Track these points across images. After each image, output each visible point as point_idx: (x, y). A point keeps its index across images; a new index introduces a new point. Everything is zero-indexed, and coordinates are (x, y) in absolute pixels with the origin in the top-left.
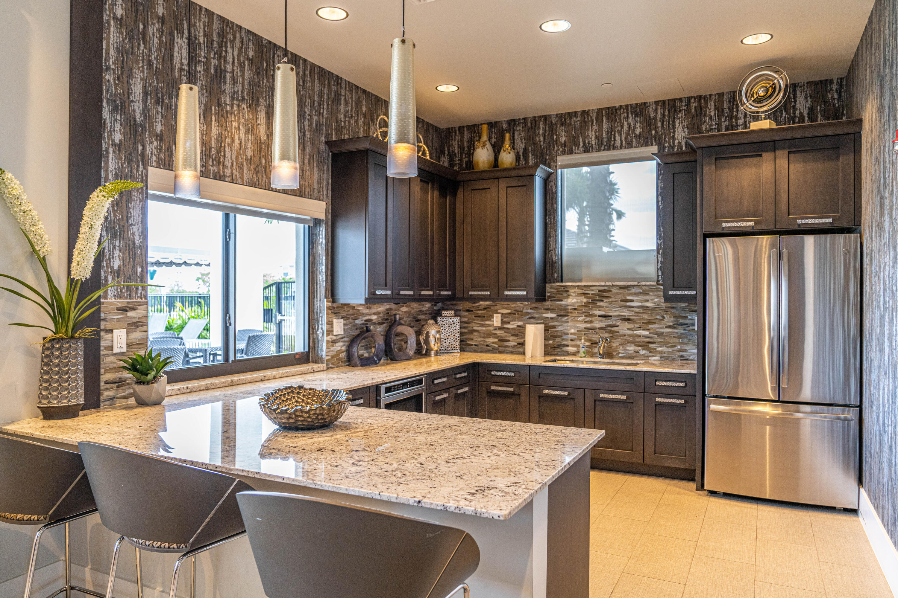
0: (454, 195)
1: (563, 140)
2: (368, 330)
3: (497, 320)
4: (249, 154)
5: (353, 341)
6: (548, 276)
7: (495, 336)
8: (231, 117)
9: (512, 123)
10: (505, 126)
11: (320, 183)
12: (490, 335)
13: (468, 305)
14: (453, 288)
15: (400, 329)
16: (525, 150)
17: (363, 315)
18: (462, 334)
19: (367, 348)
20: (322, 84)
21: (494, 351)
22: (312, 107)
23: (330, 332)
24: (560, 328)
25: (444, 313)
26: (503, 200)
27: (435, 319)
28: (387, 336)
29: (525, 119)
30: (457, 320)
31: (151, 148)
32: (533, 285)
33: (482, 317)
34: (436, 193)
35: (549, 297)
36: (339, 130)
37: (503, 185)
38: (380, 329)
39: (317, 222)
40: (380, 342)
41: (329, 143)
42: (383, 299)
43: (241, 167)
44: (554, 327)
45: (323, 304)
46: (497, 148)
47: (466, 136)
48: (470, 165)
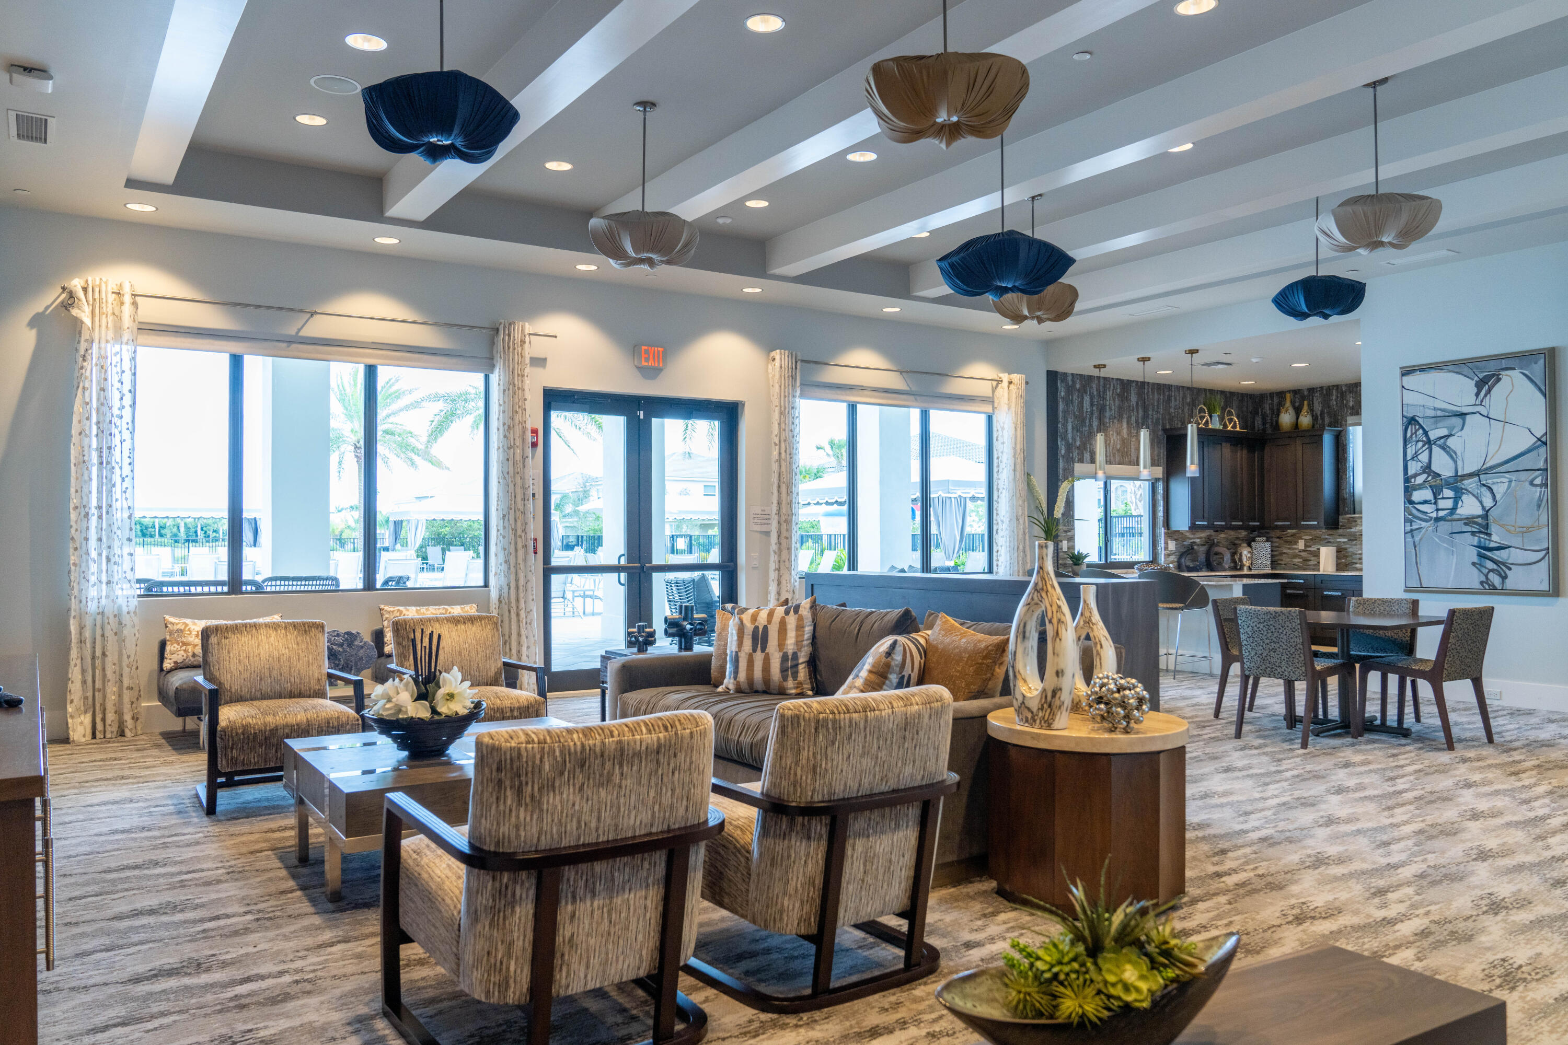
0: (1263, 449)
1: (1351, 404)
2: (1193, 549)
3: (1301, 545)
4: (1119, 447)
5: (1182, 555)
6: (1341, 509)
7: (1300, 556)
8: (1109, 429)
9: (1312, 390)
10: (1306, 393)
11: (1159, 455)
12: (1296, 556)
13: (1278, 533)
14: (1261, 519)
15: (1217, 549)
16: (1322, 413)
17: (1190, 538)
18: (1272, 556)
19: (1193, 561)
20: (1159, 394)
21: (1299, 568)
22: (1153, 410)
23: (1166, 548)
24: (1350, 550)
25: (1257, 539)
26: (1300, 453)
27: (1249, 545)
28: (1208, 553)
29: (1322, 388)
30: (1268, 545)
31: (1075, 454)
32: (1323, 517)
33: (1290, 543)
34: (1245, 452)
35: (1342, 526)
36: (1171, 419)
37: (1299, 442)
38: (1203, 549)
39: (1157, 480)
40: (1202, 557)
41: (1165, 430)
42: (1202, 528)
43: (1114, 455)
44: (1346, 549)
45: (1162, 531)
46: (1298, 411)
47: (1276, 400)
48: (1276, 426)
